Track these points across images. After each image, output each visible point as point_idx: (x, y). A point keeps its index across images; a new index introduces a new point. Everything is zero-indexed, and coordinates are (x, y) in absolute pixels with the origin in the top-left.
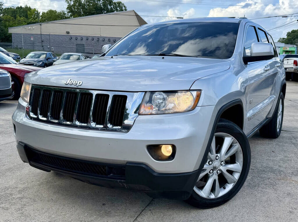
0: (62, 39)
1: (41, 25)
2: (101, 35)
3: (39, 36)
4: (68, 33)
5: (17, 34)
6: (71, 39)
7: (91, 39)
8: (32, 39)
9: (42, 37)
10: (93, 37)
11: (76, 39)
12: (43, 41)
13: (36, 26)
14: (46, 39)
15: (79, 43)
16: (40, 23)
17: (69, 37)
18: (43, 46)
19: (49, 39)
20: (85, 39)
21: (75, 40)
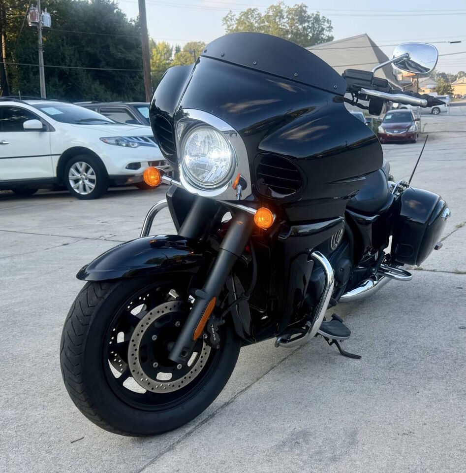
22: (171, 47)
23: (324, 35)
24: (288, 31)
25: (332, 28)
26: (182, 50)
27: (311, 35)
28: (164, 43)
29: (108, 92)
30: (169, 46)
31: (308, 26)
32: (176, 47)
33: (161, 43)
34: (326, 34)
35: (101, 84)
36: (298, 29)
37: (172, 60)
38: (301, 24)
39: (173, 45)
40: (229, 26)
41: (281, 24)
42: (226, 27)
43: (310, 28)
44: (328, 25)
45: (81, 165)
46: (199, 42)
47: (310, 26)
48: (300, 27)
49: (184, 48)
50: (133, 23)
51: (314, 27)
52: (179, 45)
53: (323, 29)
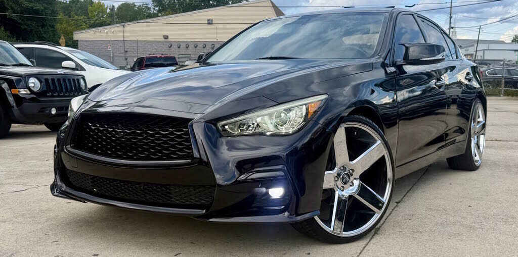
0: (156, 48)
1: (124, 26)
2: (217, 38)
3: (122, 44)
4: (166, 37)
5: (86, 41)
6: (171, 46)
7: (201, 46)
8: (110, 48)
9: (125, 46)
10: (205, 43)
11: (179, 47)
12: (127, 51)
13: (116, 29)
14: (132, 48)
15: (183, 53)
16: (123, 24)
17: (168, 44)
18: (126, 59)
19: (136, 48)
20: (193, 46)
21: (177, 48)
26: (116, 10)
28: (99, 3)
32: (111, 7)
39: (107, 5)
52: (114, 5)
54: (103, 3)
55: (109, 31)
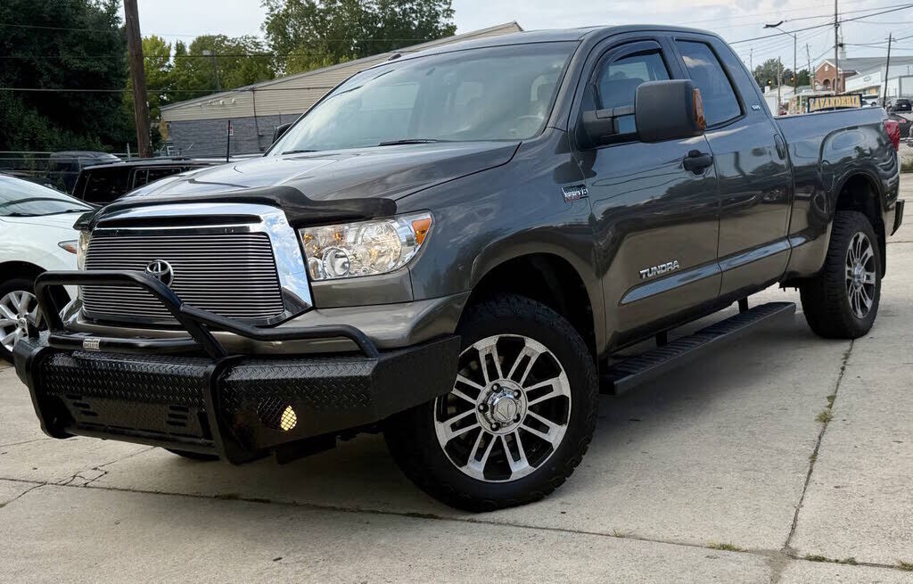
1: (253, 89)
3: (251, 124)
5: (186, 123)
8: (231, 133)
9: (259, 125)
12: (262, 136)
14: (272, 129)
16: (253, 86)
18: (262, 150)
22: (167, 44)
23: (438, 23)
24: (377, 16)
25: (452, 11)
26: (188, 50)
27: (416, 23)
28: (154, 38)
29: (54, 129)
30: (164, 43)
31: (411, 8)
32: (177, 45)
33: (149, 37)
34: (443, 21)
35: (41, 114)
36: (394, 14)
37: (170, 66)
38: (400, 5)
39: (170, 41)
40: (272, 10)
41: (364, 6)
42: (267, 9)
43: (414, 11)
44: (446, 7)
45: (20, 297)
46: (219, 36)
47: (415, 7)
48: (397, 10)
49: (191, 47)
50: (102, 8)
51: (421, 10)
52: (183, 42)
53: (437, 14)
54: (161, 39)
55: (227, 101)
